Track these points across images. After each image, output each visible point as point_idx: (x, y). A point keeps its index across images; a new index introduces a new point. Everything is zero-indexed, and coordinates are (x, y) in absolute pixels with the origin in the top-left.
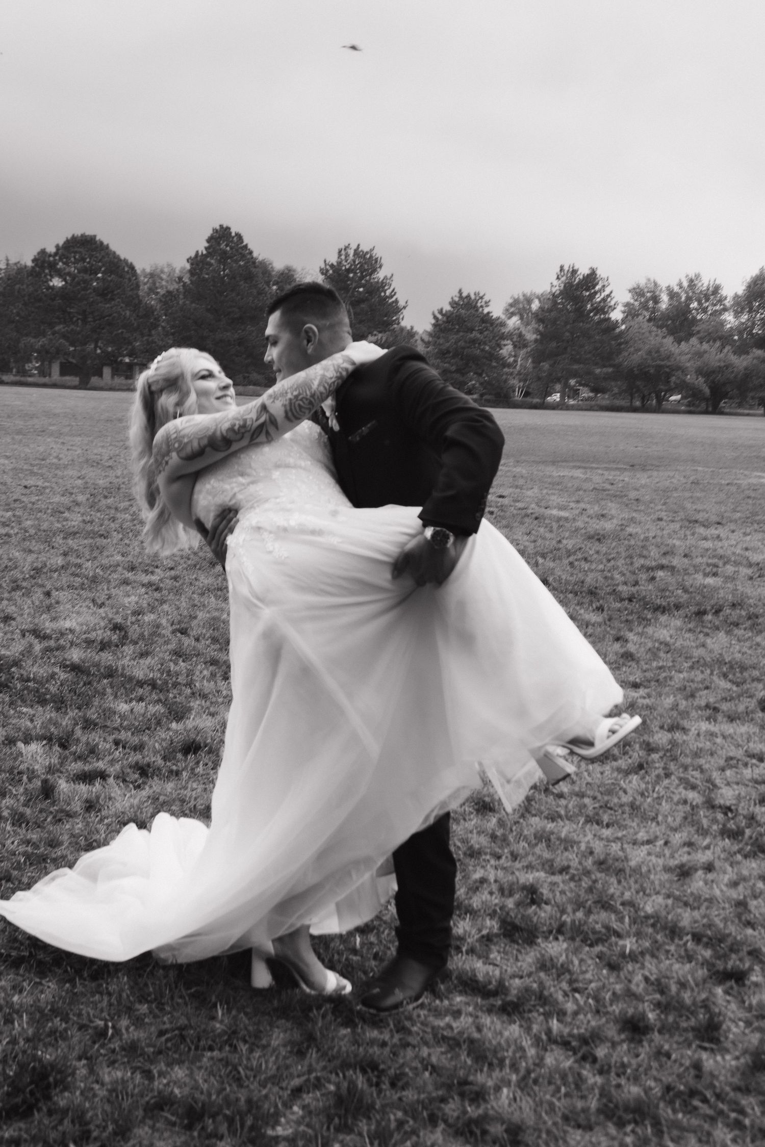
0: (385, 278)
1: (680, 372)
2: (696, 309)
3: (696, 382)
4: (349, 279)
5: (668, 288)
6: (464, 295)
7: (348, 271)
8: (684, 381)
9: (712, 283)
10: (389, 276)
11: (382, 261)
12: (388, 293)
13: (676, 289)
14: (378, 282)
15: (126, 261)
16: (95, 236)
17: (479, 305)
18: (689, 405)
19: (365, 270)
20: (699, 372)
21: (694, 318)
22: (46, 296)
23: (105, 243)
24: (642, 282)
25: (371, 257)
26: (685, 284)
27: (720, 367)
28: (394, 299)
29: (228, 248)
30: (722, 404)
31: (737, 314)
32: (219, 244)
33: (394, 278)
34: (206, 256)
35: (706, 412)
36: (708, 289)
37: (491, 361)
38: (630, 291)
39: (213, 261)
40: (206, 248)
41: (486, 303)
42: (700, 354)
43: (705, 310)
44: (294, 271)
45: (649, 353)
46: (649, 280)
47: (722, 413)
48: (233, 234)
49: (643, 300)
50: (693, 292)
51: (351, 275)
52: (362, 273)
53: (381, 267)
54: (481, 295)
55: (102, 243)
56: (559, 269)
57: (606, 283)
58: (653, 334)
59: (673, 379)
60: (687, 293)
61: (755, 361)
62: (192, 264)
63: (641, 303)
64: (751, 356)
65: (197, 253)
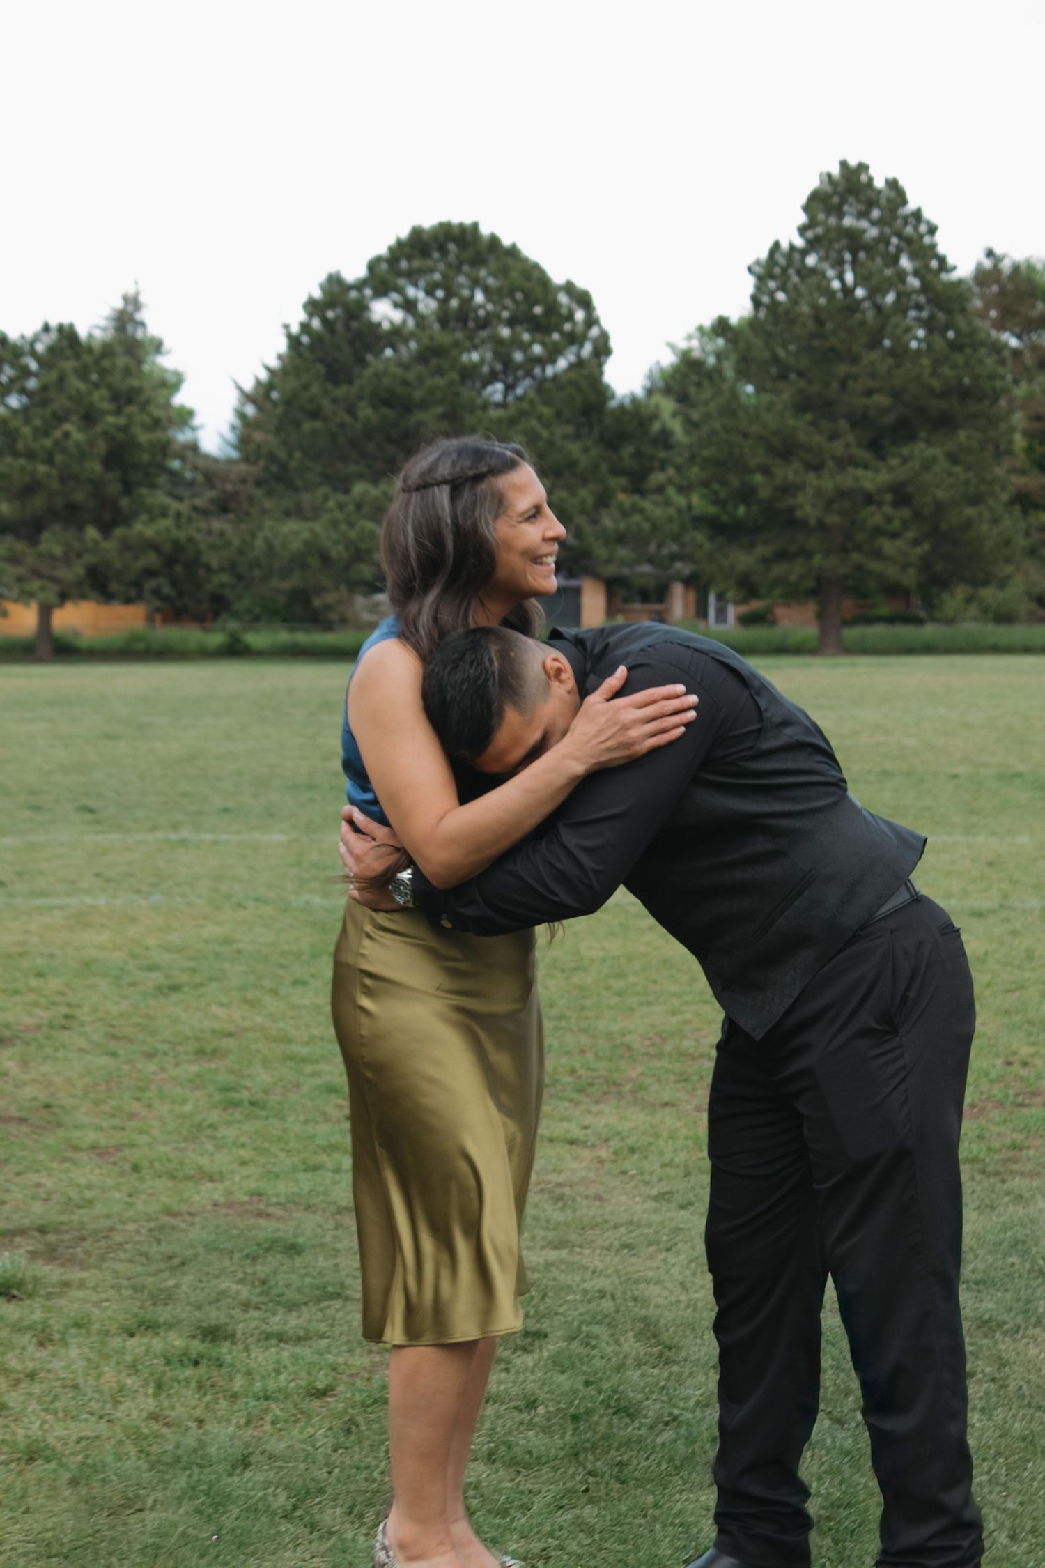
15: (569, 288)
16: (475, 226)
22: (335, 401)
23: (506, 241)
29: (868, 224)
32: (839, 215)
34: (802, 251)
39: (821, 264)
40: (802, 230)
48: (879, 183)
55: (494, 241)
62: (761, 280)
65: (776, 245)
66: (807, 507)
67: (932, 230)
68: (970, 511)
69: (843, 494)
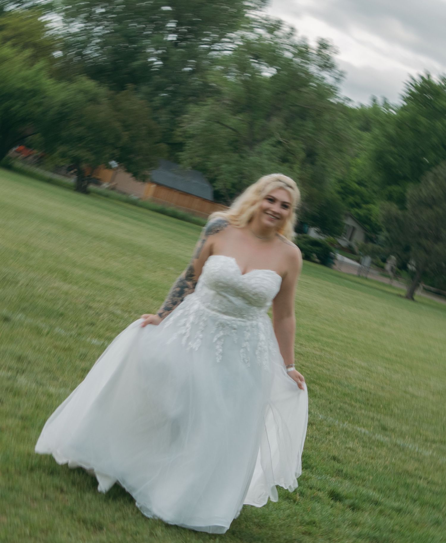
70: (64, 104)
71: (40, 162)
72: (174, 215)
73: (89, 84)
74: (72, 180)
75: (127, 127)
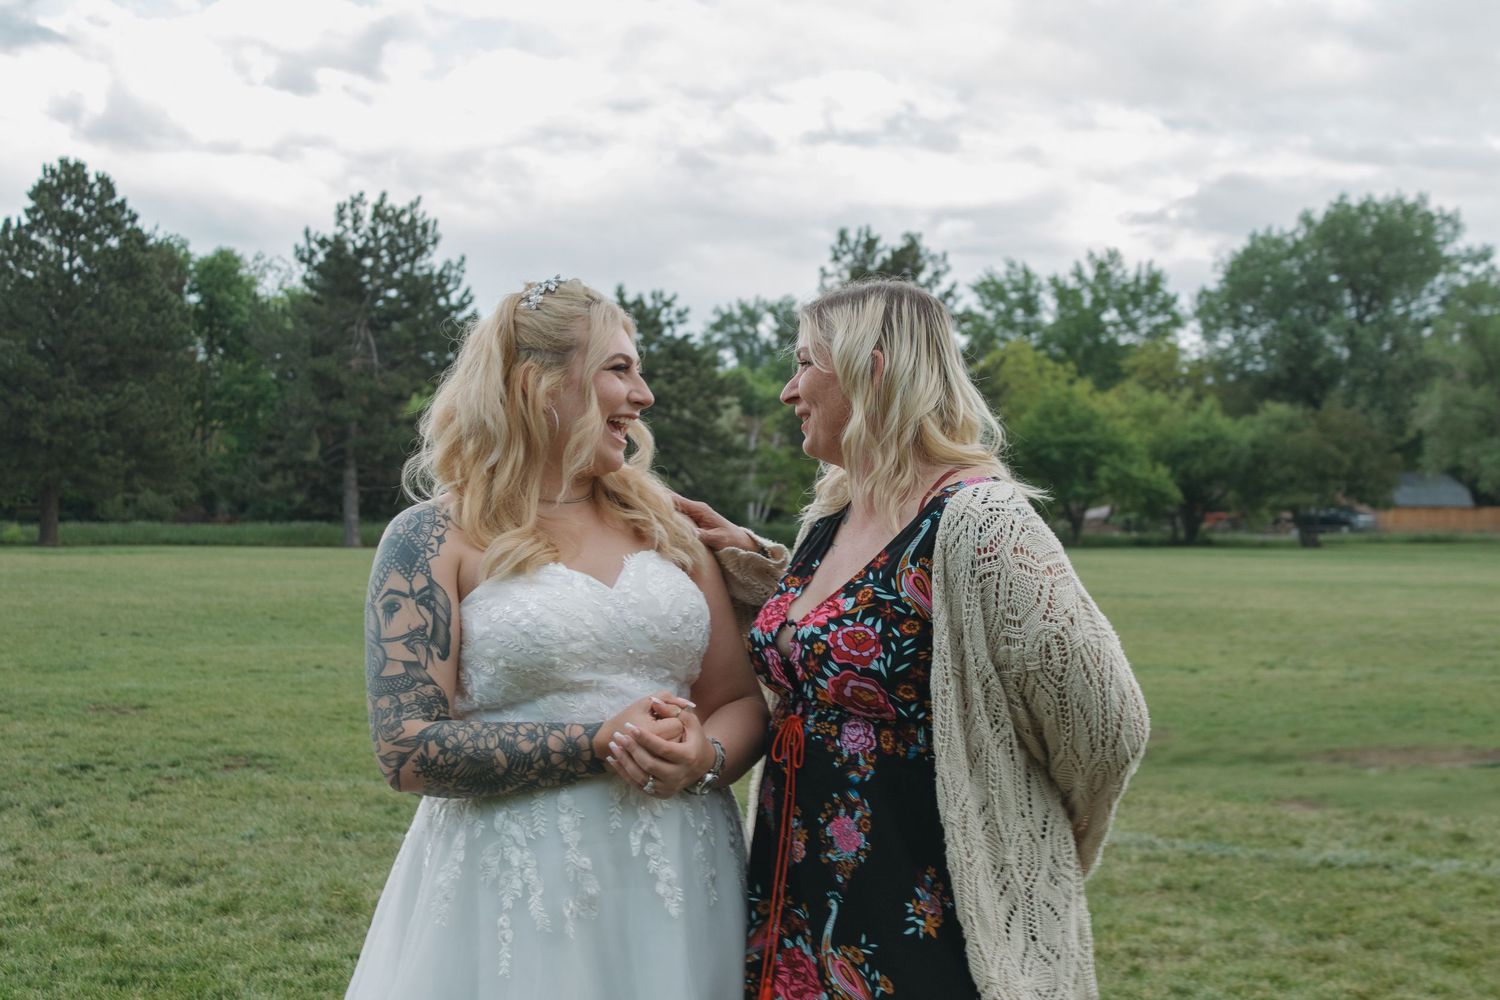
0: (448, 265)
1: (1115, 457)
2: (1115, 325)
3: (1153, 477)
4: (364, 270)
5: (1054, 282)
6: (630, 298)
7: (361, 253)
8: (1128, 476)
9: (1144, 273)
10: (455, 261)
11: (440, 229)
12: (454, 299)
13: (1071, 283)
14: (430, 276)
17: (663, 319)
18: (1127, 527)
19: (400, 250)
20: (1156, 455)
21: (1113, 342)
24: (1000, 270)
25: (413, 220)
26: (1089, 273)
27: (1196, 443)
28: (467, 312)
29: (80, 211)
30: (1205, 526)
31: (1209, 332)
32: (60, 203)
33: (467, 265)
34: (30, 228)
35: (1173, 542)
36: (1137, 279)
37: (696, 442)
38: (976, 289)
39: (44, 241)
40: (28, 212)
41: (680, 314)
42: (1151, 416)
43: (1132, 326)
44: (237, 260)
45: (1045, 415)
46: (1012, 265)
47: (1209, 544)
48: (92, 179)
49: (1002, 306)
50: (1108, 289)
51: (368, 262)
52: (393, 258)
53: (435, 241)
54: (667, 297)
56: (834, 239)
57: (941, 267)
58: (1048, 375)
59: (1103, 472)
60: (1094, 291)
61: (1273, 429)
63: (999, 313)
64: (1260, 418)
65: (8, 222)
66: (38, 430)
67: (134, 218)
68: (163, 435)
69: (67, 420)
70: (1254, 445)
71: (1235, 525)
72: (1436, 540)
73: (1278, 409)
74: (1294, 534)
75: (1344, 448)
